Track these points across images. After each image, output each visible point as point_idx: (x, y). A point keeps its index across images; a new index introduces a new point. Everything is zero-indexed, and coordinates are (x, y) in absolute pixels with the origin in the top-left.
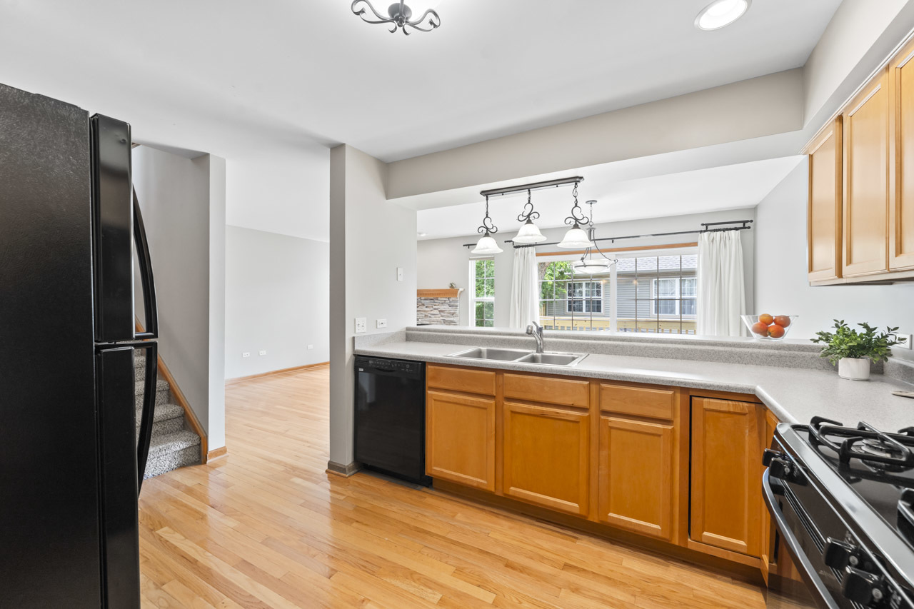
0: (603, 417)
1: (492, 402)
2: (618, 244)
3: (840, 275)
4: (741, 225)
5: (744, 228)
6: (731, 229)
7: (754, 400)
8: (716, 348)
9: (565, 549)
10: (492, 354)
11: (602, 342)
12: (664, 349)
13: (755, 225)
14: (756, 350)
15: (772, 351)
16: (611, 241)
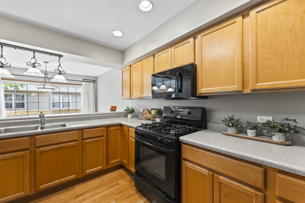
0: (84, 141)
1: (28, 152)
3: (131, 97)
5: (94, 82)
6: (91, 82)
7: (121, 125)
8: (105, 115)
9: (73, 193)
10: (6, 131)
11: (71, 117)
12: (92, 117)
13: (97, 82)
14: (113, 115)
15: (116, 114)
16: (49, 79)
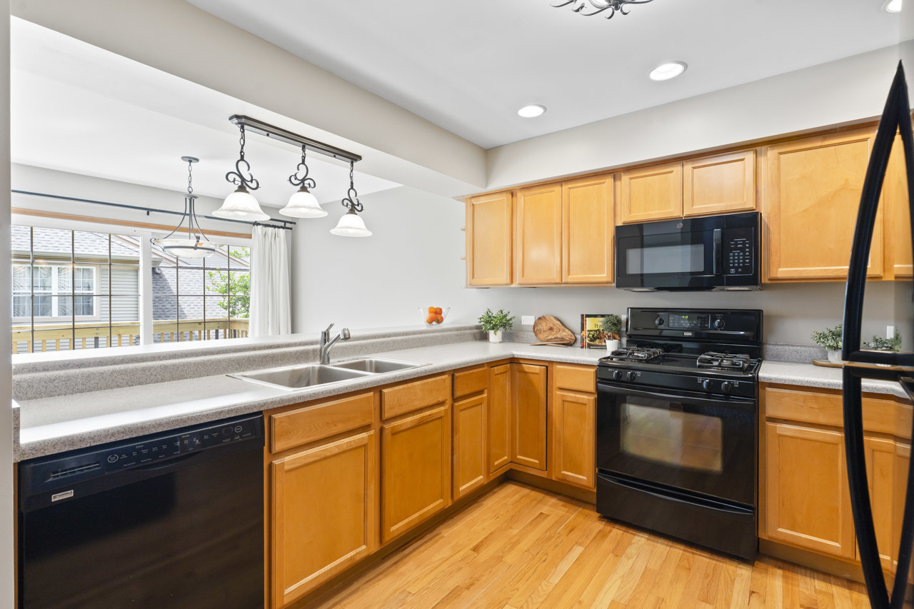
0: (456, 404)
2: (155, 218)
3: (512, 282)
4: (282, 224)
5: (286, 227)
7: (512, 361)
16: (146, 211)
